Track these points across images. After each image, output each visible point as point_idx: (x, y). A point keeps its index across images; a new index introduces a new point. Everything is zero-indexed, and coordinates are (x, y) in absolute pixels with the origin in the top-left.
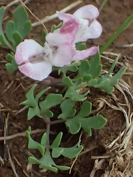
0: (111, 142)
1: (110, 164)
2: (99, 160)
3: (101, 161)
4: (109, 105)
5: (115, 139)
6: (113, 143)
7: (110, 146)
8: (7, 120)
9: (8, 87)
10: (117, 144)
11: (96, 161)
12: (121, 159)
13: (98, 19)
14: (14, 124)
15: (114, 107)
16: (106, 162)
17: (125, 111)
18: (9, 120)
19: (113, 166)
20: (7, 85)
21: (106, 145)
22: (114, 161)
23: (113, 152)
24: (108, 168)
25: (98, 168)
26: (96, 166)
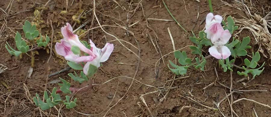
0: (255, 40)
1: (264, 45)
2: (260, 49)
3: (261, 49)
4: (238, 33)
5: (254, 38)
6: (256, 40)
7: (257, 41)
8: (220, 84)
9: (204, 77)
10: (257, 38)
11: (260, 51)
12: (265, 39)
13: (214, 15)
14: (223, 82)
15: (240, 32)
16: (262, 46)
17: (244, 28)
18: (221, 83)
19: (266, 44)
20: (203, 77)
21: (256, 43)
22: (264, 43)
23: (260, 41)
24: (265, 47)
25: (263, 52)
26: (262, 52)
